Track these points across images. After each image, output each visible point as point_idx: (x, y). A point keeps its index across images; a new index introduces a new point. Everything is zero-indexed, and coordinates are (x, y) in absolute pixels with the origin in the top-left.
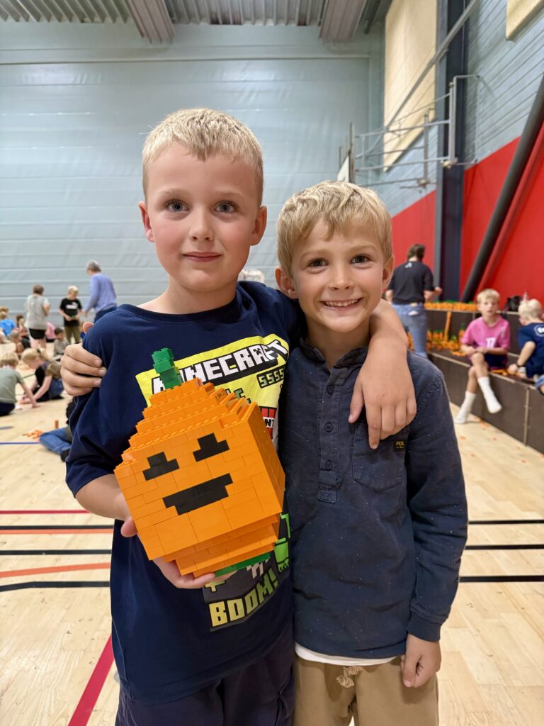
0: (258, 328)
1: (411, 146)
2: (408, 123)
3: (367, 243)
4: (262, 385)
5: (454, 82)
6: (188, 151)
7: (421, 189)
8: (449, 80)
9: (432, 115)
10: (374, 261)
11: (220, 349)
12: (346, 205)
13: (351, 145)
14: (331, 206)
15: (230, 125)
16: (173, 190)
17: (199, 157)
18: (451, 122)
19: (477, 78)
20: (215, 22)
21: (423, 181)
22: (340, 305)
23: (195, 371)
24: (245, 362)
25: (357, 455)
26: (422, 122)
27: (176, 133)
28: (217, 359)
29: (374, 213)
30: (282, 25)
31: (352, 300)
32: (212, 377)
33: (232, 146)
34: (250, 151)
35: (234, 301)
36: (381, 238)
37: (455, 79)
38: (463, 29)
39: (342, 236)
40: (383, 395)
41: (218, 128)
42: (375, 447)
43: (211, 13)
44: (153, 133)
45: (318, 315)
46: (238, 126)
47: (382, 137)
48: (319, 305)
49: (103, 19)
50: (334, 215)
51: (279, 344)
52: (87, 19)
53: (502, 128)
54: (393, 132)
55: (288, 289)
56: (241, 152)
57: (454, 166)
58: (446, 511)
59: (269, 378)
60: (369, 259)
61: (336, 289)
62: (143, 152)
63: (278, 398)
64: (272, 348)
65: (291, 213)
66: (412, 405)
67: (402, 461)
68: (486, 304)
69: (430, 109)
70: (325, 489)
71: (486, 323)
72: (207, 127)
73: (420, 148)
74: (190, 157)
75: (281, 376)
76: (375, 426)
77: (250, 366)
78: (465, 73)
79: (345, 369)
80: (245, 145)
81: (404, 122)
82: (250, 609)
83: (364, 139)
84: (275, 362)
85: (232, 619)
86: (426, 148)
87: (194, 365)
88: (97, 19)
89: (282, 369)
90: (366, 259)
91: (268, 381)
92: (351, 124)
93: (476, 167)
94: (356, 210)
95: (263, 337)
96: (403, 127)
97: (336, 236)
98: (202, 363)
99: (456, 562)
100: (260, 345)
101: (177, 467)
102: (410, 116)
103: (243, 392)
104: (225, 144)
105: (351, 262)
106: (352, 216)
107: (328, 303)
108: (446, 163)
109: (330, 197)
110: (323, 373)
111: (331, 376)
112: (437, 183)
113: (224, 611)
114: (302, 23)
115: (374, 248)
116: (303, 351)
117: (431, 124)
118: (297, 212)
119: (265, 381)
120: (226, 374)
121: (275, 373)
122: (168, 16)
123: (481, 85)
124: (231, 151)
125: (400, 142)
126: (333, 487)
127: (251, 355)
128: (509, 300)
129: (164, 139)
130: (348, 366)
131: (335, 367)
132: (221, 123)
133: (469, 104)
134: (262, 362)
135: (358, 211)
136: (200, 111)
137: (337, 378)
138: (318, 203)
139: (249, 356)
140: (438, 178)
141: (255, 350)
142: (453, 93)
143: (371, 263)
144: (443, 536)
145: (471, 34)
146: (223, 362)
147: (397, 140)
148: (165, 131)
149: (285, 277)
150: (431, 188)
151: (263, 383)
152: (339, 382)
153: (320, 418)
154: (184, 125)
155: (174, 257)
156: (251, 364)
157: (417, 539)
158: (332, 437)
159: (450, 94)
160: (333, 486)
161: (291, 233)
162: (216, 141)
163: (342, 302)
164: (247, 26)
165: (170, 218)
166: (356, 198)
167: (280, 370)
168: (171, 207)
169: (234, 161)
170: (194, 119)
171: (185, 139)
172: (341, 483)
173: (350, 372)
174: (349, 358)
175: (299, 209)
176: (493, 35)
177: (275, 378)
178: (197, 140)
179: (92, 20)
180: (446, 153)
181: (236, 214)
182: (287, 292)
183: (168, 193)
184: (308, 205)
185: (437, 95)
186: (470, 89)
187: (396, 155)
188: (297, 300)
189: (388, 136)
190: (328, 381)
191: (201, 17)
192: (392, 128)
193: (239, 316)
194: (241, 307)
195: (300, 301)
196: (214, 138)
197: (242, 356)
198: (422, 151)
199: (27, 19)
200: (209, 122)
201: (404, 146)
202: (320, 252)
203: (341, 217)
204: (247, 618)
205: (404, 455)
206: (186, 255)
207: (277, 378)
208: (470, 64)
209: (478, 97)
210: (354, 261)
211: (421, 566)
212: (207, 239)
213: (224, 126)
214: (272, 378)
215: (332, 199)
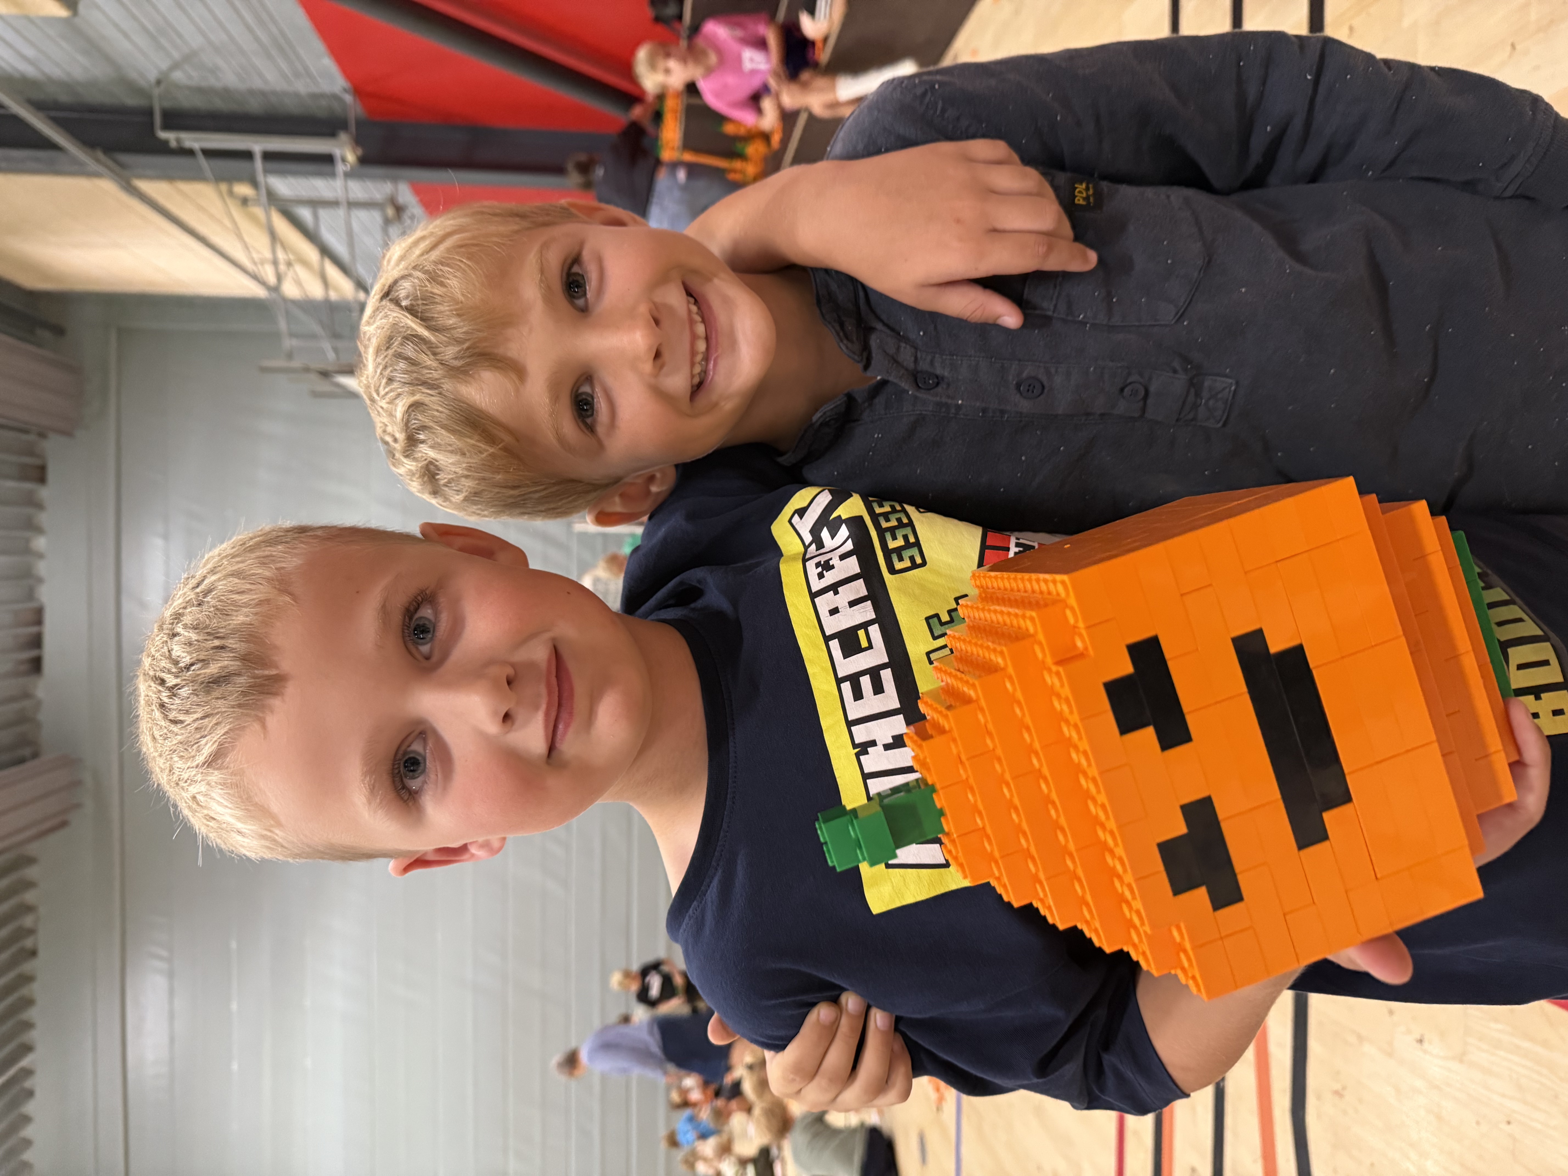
0: (758, 564)
1: (311, 236)
2: (261, 243)
3: (531, 260)
4: (919, 560)
5: (170, 137)
6: (256, 726)
7: (406, 217)
8: (163, 149)
9: (243, 189)
10: (581, 245)
11: (812, 670)
12: (425, 320)
13: (307, 370)
14: (428, 360)
15: (189, 603)
16: (365, 774)
17: (275, 694)
18: (258, 145)
19: (162, 87)
20: (36, 665)
21: (390, 212)
22: (701, 346)
23: (873, 743)
24: (852, 604)
25: (1110, 312)
26: (259, 212)
27: (200, 759)
28: (839, 681)
29: (448, 243)
30: (43, 518)
31: (690, 311)
32: (890, 699)
33: (245, 598)
34: (268, 551)
35: (681, 626)
36: (516, 227)
37: (163, 135)
38: (53, 114)
39: (510, 332)
40: (958, 221)
41: (194, 636)
42: (1093, 257)
43: (16, 674)
44: (198, 823)
45: (728, 406)
46: (193, 582)
47: (295, 302)
48: (702, 400)
49: (29, 909)
50: (450, 352)
51: (801, 512)
52: (28, 943)
53: (274, 30)
54: (279, 278)
55: (648, 493)
56: (267, 573)
57: (358, 141)
58: (1252, 91)
59: (900, 542)
60: (576, 260)
61: (658, 355)
62: (252, 855)
63: (956, 521)
64: (815, 531)
65: (443, 478)
66: (982, 148)
67: (1128, 192)
68: (667, 71)
69: (231, 193)
70: (1195, 406)
71: (709, 72)
72: (188, 668)
73: (316, 217)
74: (272, 721)
75: (894, 511)
76: (1042, 250)
77: (864, 592)
78: (149, 112)
79: (874, 341)
80: (248, 564)
81: (258, 252)
82: (1530, 628)
83: (294, 342)
84: (856, 523)
85: (1560, 679)
86: (315, 204)
87: (855, 746)
88: (28, 921)
89: (875, 505)
90: (576, 269)
91: (908, 545)
92: (264, 370)
93: (358, 91)
94: (438, 290)
95: (781, 555)
96: (268, 255)
97: (512, 350)
98: (850, 724)
99: (1390, 69)
100: (805, 561)
101: (1207, 802)
102: (246, 239)
103: (937, 616)
104: (239, 619)
105: (584, 310)
106: (457, 302)
107: (696, 380)
108: (351, 157)
109: (402, 365)
110: (880, 401)
111: (891, 379)
112: (395, 179)
113: (1538, 698)
114: (40, 475)
115: (545, 246)
116: (812, 456)
117: (263, 192)
118: (445, 460)
119: (906, 554)
120: (885, 659)
121: (885, 525)
122: (22, 767)
123: (178, 76)
124: (260, 603)
125: (305, 263)
126: (1194, 385)
127: (834, 588)
128: (658, 19)
129: (217, 793)
130: (866, 331)
131: (866, 367)
132: (179, 629)
133: (219, 105)
134: (854, 559)
135: (442, 284)
136: (145, 690)
137: (895, 361)
138: (417, 397)
139: (836, 593)
140: (384, 178)
141: (821, 576)
142: (193, 140)
143: (586, 255)
144: (1319, 99)
145: (64, 98)
146: (849, 666)
147: (299, 269)
148: (193, 790)
149: (617, 499)
150: (406, 194)
151: (912, 559)
152: (906, 356)
153: (1002, 412)
154: (180, 734)
155: (555, 782)
156: (859, 588)
157: (1315, 176)
158: (1058, 380)
159: (196, 146)
160: (1191, 383)
161: (499, 477)
162: (230, 643)
163: (694, 337)
164: (46, 595)
165: (445, 788)
166: (404, 289)
167: (878, 510)
168: (414, 784)
169: (290, 594)
170: (162, 706)
171: (221, 731)
172: (1186, 360)
173: (879, 326)
174: (842, 325)
175: (432, 454)
176: (64, 44)
177: (901, 525)
178: (223, 698)
179: (31, 932)
180: (328, 159)
181: (442, 600)
182: (658, 494)
183: (372, 790)
184: (424, 428)
185: (197, 176)
186: (187, 102)
187: (332, 271)
188: (677, 466)
189: (290, 290)
190: (904, 385)
191: (26, 695)
192: (272, 280)
193: (720, 615)
194: (694, 609)
195: (688, 458)
196: (222, 648)
197: (834, 611)
198: (323, 213)
199: (28, 1073)
200: (176, 663)
201: (311, 253)
202: (555, 398)
203: (459, 333)
204: (1552, 635)
205: (1110, 184)
206: (552, 748)
207: (899, 520)
208: (131, 101)
209: (204, 84)
210: (580, 302)
211: (1392, 164)
212: (509, 683)
213: (187, 619)
214: (900, 533)
215: (407, 359)
